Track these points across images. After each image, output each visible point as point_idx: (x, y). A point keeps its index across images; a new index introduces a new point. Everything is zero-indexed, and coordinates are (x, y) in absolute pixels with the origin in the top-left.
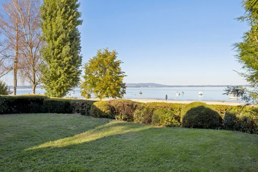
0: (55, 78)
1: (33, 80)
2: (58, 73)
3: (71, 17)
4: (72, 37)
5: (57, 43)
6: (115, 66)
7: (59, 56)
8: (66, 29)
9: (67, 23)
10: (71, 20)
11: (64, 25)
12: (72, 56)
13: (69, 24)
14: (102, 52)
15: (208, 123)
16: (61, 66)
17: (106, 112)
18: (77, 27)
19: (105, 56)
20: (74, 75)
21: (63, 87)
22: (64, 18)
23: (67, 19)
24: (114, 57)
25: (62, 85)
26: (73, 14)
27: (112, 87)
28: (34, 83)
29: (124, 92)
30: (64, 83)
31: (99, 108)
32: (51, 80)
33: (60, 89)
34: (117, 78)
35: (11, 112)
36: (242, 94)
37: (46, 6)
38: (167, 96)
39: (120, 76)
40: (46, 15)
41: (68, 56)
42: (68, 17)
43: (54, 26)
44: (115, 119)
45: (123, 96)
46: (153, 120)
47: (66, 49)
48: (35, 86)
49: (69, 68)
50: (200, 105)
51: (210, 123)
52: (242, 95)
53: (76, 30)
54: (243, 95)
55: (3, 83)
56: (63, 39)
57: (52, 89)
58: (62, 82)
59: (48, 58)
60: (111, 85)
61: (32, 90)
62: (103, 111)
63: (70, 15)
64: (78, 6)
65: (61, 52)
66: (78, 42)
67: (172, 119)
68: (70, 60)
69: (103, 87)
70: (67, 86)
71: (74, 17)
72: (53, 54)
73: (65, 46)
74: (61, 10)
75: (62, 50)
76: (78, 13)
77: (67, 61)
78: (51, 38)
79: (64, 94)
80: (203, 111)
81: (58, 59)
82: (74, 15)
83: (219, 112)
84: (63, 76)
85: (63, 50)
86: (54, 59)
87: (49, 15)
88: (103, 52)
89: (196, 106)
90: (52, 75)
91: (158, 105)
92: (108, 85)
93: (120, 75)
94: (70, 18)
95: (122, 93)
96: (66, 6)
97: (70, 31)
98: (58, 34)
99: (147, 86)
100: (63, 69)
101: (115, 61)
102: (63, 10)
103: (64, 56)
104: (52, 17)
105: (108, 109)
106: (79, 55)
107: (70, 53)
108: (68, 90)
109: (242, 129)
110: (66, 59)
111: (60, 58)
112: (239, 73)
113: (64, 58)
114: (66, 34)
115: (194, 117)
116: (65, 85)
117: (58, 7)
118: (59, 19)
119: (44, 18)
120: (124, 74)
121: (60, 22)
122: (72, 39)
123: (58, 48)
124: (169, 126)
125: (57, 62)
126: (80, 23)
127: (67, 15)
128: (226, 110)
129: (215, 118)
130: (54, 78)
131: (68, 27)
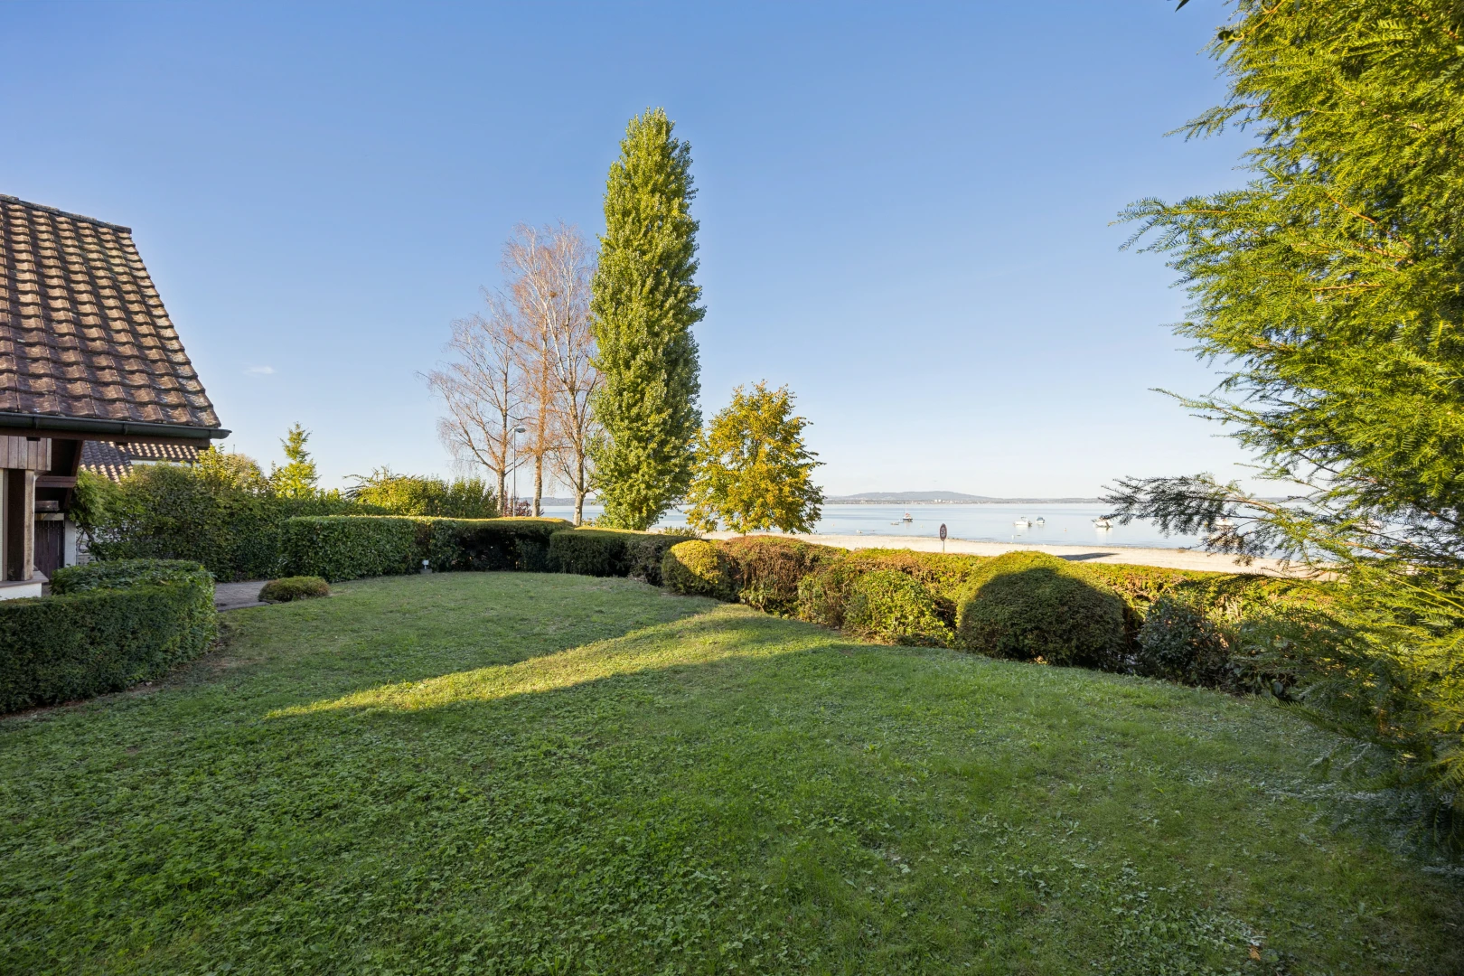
0: (623, 473)
1: (578, 481)
2: (632, 460)
3: (671, 300)
4: (674, 356)
5: (629, 376)
6: (789, 434)
7: (634, 411)
8: (657, 335)
9: (659, 319)
10: (670, 309)
11: (650, 324)
12: (671, 410)
13: (664, 322)
14: (746, 394)
15: (1069, 640)
16: (640, 440)
17: (708, 576)
18: (690, 329)
19: (755, 406)
20: (675, 465)
21: (646, 499)
22: (651, 304)
23: (661, 307)
24: (784, 408)
25: (643, 492)
26: (676, 293)
27: (770, 498)
28: (581, 488)
29: (815, 515)
30: (649, 487)
31: (685, 562)
32: (614, 479)
33: (641, 503)
34: (794, 473)
35: (465, 566)
36: (1210, 516)
37: (603, 277)
38: (944, 526)
39: (802, 466)
40: (604, 300)
41: (659, 411)
42: (663, 302)
43: (624, 328)
44: (737, 600)
45: (812, 526)
46: (849, 615)
47: (656, 390)
48: (583, 496)
49: (663, 443)
50: (1037, 563)
51: (1074, 643)
52: (1211, 520)
53: (686, 337)
54: (1219, 522)
55: (487, 487)
56: (646, 362)
57: (620, 504)
58: (643, 486)
59: (607, 418)
60: (767, 490)
61: (574, 509)
62: (698, 571)
63: (667, 294)
64: (692, 269)
65: (642, 399)
66: (691, 372)
67: (922, 613)
68: (665, 422)
69: (745, 497)
70: (657, 499)
71: (681, 301)
72: (620, 406)
73: (653, 384)
74: (643, 283)
75: (643, 395)
76: (693, 287)
77: (657, 425)
78: (615, 364)
79: (651, 518)
80: (1046, 590)
81: (632, 421)
82: (680, 295)
83: (1128, 596)
84: (644, 468)
85: (647, 395)
86: (622, 420)
87: (612, 300)
88: (749, 392)
89: (1016, 567)
90: (616, 464)
91: (881, 558)
92: (761, 494)
93: (801, 461)
94: (667, 305)
95: (811, 518)
96: (658, 273)
97: (667, 339)
98: (635, 351)
99: (929, 501)
100: (645, 448)
101: (786, 419)
102: (650, 282)
103: (648, 411)
104: (619, 303)
105: (714, 568)
106: (695, 407)
107: (666, 402)
108: (660, 509)
109: (1237, 680)
110: (655, 418)
111: (638, 417)
112: (1186, 403)
113: (649, 416)
114: (655, 350)
115: (1003, 612)
116: (650, 493)
117: (635, 275)
118: (638, 308)
119: (601, 310)
120: (817, 459)
121: (641, 317)
122: (673, 364)
123: (635, 391)
124: (903, 641)
125: (630, 429)
126: (697, 315)
127: (659, 297)
128: (1160, 587)
129: (1100, 620)
130: (621, 474)
131: (663, 328)
